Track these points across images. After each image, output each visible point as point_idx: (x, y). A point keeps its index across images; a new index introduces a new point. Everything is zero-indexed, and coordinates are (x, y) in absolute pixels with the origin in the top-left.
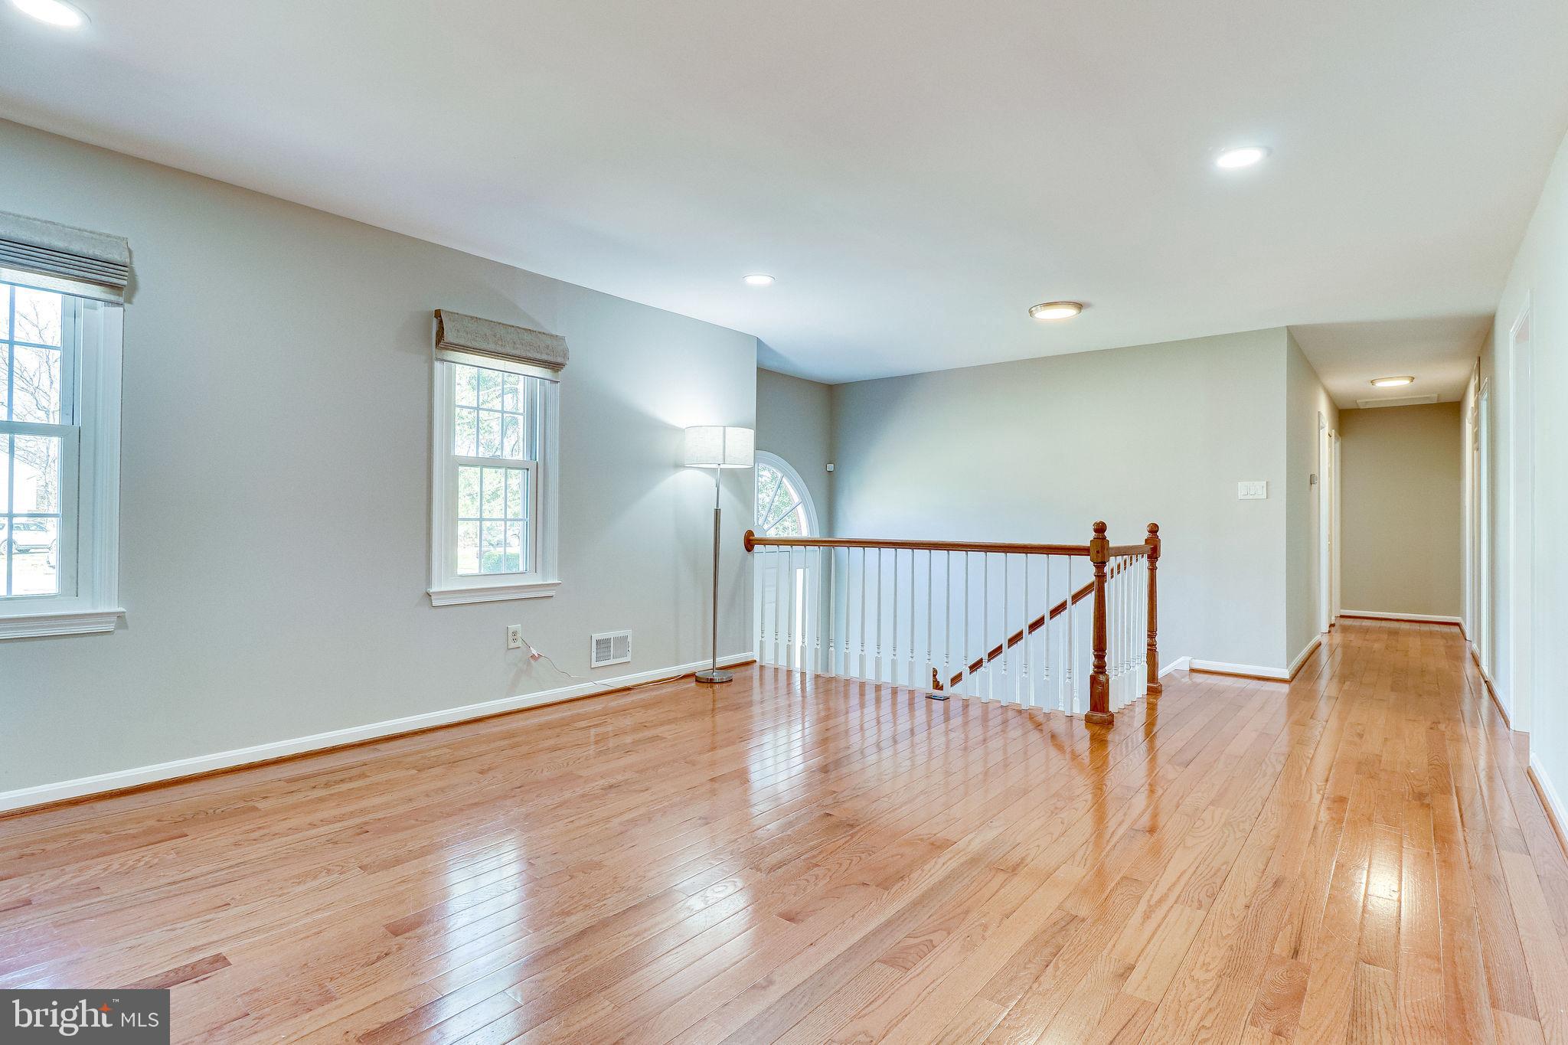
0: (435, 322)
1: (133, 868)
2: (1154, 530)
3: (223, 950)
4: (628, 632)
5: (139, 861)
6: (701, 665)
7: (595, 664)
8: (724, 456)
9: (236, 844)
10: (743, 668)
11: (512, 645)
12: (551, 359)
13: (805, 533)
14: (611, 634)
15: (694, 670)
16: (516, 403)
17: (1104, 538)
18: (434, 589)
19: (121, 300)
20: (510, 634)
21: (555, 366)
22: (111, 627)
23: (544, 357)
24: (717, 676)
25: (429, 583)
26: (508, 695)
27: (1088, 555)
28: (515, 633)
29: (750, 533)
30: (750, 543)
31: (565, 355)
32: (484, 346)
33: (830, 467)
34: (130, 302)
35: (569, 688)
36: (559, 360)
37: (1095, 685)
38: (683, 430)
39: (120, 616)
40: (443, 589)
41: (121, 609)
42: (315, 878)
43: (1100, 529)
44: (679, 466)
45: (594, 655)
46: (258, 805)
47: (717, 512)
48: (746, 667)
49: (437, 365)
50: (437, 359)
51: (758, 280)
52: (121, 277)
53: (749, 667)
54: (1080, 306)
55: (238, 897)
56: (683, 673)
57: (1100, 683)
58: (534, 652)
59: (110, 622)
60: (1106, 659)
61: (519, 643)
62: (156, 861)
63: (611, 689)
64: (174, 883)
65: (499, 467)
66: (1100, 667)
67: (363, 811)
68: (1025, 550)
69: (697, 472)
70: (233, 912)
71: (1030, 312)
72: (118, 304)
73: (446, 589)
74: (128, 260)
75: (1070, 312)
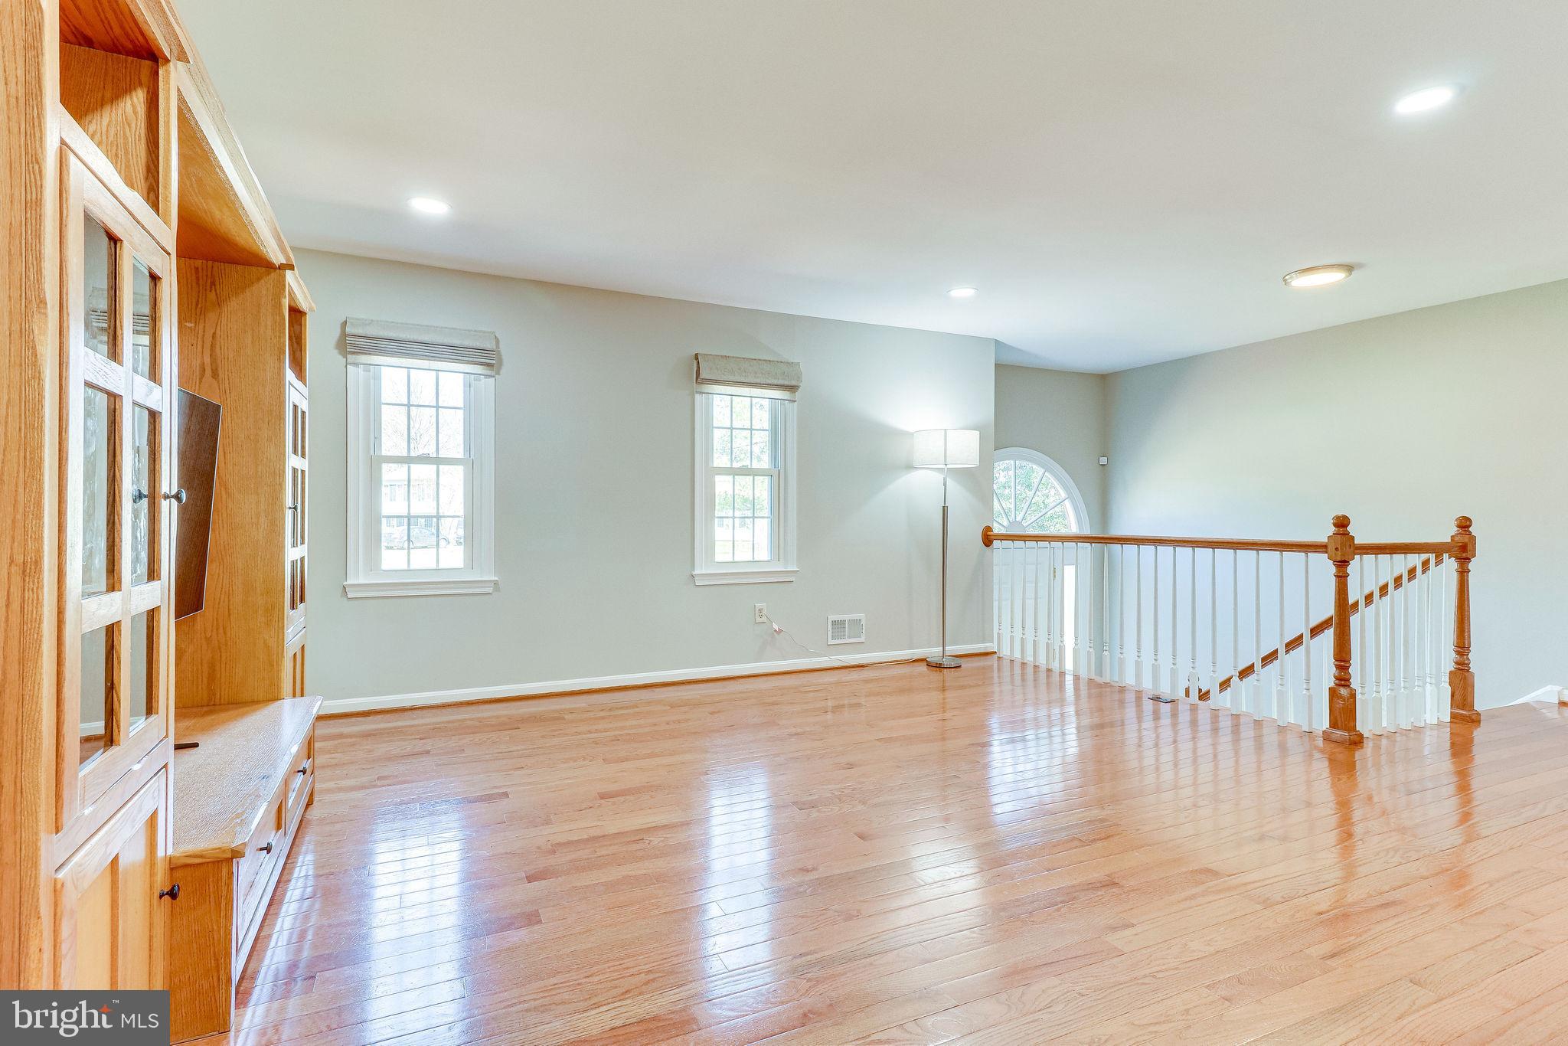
0: (695, 362)
1: (485, 742)
2: (1465, 524)
3: (508, 790)
4: (861, 616)
5: (489, 739)
6: (933, 652)
7: (831, 642)
8: (945, 456)
9: (543, 737)
10: (982, 658)
11: (759, 620)
12: (786, 383)
13: (1074, 530)
14: (846, 617)
15: (927, 655)
16: (763, 419)
17: (1347, 534)
18: (697, 572)
19: (493, 373)
20: (757, 611)
21: (792, 389)
22: (490, 590)
23: (781, 382)
24: (946, 662)
25: (693, 569)
26: (756, 661)
27: (1326, 552)
28: (760, 611)
29: (988, 529)
30: (988, 539)
31: (799, 379)
32: (731, 378)
33: (1103, 460)
34: (499, 374)
35: (807, 660)
36: (793, 383)
37: (1335, 699)
38: (912, 434)
39: (496, 583)
40: (704, 572)
41: (496, 579)
42: (575, 761)
43: (1342, 523)
44: (910, 467)
45: (830, 633)
46: (566, 717)
47: (945, 509)
48: (985, 657)
49: (697, 396)
50: (697, 392)
51: (963, 292)
52: (492, 358)
53: (988, 657)
54: (1349, 268)
55: (529, 765)
56: (916, 658)
57: (1341, 697)
58: (776, 627)
59: (490, 587)
60: (1350, 670)
61: (764, 619)
62: (498, 740)
63: (845, 664)
64: (502, 753)
65: (748, 475)
66: (1343, 679)
67: (622, 728)
68: (1235, 546)
69: (929, 472)
70: (523, 772)
71: (1285, 281)
72: (492, 376)
73: (709, 572)
74: (495, 347)
75: (1338, 276)
